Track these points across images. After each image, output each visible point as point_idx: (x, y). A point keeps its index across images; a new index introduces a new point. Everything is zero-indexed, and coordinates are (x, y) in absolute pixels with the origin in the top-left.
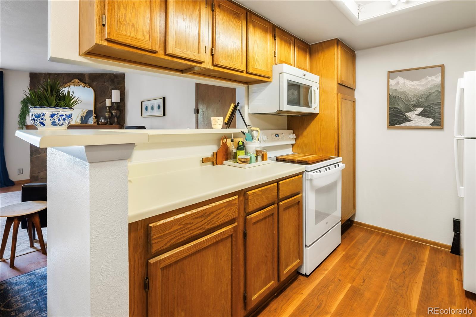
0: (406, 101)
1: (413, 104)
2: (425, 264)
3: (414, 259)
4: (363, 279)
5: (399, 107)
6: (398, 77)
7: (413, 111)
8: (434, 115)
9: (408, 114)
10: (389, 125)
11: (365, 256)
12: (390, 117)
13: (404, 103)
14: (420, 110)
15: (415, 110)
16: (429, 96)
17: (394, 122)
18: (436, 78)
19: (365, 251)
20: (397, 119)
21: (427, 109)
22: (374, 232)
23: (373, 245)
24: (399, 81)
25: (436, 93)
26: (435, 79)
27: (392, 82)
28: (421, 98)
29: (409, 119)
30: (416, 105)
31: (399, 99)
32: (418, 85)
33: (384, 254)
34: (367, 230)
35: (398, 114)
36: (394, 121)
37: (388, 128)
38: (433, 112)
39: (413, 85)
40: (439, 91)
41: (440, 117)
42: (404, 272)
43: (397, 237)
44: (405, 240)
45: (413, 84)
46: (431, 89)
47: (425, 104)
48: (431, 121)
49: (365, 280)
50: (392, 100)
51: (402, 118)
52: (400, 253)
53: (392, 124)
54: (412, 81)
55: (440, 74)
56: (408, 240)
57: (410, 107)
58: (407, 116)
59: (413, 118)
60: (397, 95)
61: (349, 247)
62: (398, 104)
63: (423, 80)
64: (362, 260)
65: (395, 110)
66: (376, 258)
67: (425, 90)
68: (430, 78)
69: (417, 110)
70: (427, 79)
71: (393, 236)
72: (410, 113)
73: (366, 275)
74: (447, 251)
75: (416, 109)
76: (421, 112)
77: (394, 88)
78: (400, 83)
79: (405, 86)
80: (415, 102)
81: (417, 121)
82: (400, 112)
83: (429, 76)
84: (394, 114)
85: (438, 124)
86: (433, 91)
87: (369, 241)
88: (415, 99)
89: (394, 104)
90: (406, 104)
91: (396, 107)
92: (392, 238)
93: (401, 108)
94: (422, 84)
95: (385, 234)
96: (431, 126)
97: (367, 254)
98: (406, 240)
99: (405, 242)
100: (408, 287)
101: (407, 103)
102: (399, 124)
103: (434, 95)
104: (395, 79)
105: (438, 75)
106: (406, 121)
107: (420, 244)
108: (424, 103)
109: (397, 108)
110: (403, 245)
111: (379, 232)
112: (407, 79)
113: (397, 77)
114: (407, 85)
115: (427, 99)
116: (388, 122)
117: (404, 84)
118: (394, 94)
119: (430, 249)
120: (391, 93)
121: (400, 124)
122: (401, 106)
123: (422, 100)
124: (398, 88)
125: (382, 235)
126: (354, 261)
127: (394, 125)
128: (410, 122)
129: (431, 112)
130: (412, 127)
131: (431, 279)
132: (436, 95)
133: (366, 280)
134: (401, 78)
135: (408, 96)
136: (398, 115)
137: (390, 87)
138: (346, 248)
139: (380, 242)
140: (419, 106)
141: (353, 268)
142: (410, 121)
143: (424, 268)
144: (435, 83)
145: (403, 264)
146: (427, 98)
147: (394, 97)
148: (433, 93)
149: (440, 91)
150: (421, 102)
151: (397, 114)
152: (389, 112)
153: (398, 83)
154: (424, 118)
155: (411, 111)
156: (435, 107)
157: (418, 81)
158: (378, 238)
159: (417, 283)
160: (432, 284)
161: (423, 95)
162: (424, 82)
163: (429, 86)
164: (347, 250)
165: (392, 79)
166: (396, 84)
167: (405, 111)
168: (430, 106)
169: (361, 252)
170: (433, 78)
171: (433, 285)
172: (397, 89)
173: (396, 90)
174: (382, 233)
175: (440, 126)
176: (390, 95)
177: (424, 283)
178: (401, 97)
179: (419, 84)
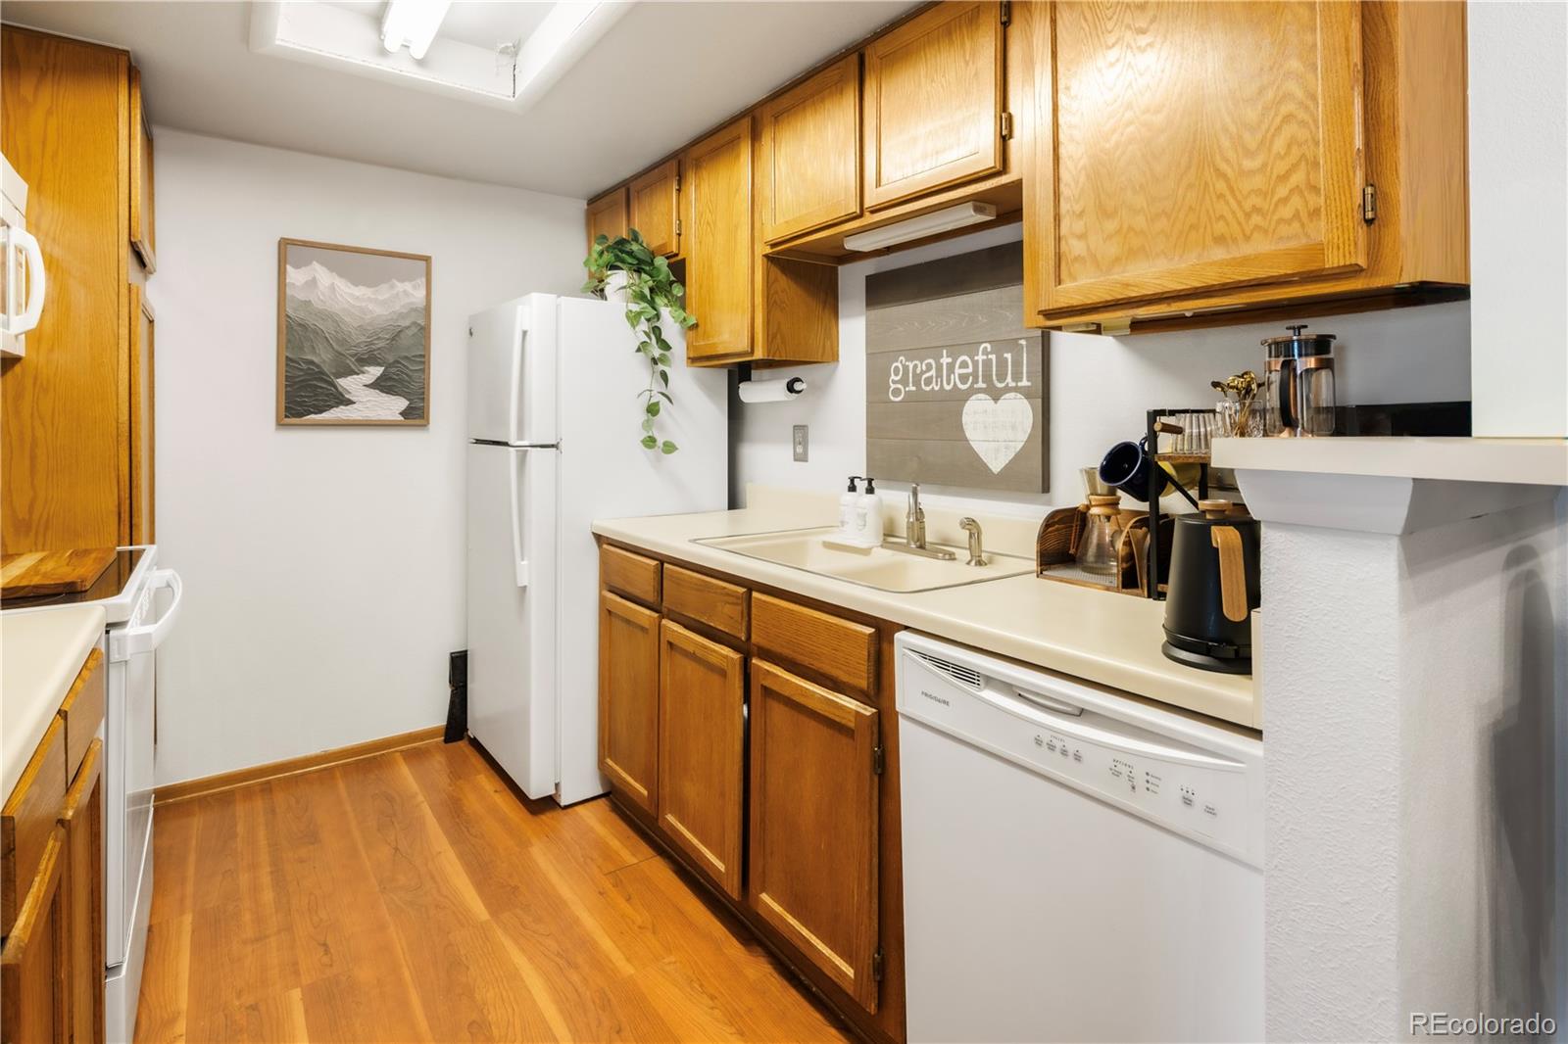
0: (337, 340)
1: (356, 354)
2: (421, 798)
3: (390, 801)
4: (319, 944)
5: (316, 360)
6: (314, 262)
7: (358, 374)
8: (408, 388)
9: (344, 383)
10: (286, 417)
11: (265, 878)
12: (289, 389)
13: (333, 348)
14: (376, 372)
15: (363, 373)
16: (397, 335)
17: (301, 406)
18: (414, 287)
19: (254, 867)
20: (311, 397)
21: (393, 370)
22: (232, 792)
23: (262, 833)
24: (318, 276)
25: (414, 330)
26: (412, 292)
27: (295, 276)
28: (379, 338)
29: (347, 396)
30: (366, 357)
31: (315, 332)
32: (370, 300)
33: (312, 837)
34: (203, 802)
35: (316, 379)
36: (300, 404)
37: (280, 424)
38: (407, 381)
39: (358, 297)
40: (419, 325)
41: (423, 393)
42: (396, 849)
43: (309, 772)
44: (332, 768)
45: (357, 294)
46: (402, 316)
47: (387, 356)
48: (402, 403)
49: (325, 945)
50: (295, 334)
51: (327, 395)
52: (348, 808)
53: (293, 412)
54: (356, 284)
55: (424, 280)
56: (343, 765)
57: (348, 361)
58: (340, 388)
59: (357, 394)
60: (311, 321)
61: (190, 889)
62: (314, 348)
63: (384, 287)
64: (268, 896)
65: (304, 366)
66: (301, 861)
67: (389, 317)
68: (400, 287)
69: (368, 372)
70: (392, 287)
71: (296, 776)
72: (349, 378)
73: (315, 928)
74: (437, 742)
75: (366, 368)
76: (378, 378)
77: (301, 296)
78: (319, 284)
79: (336, 296)
80: (362, 349)
81: (368, 405)
82: (320, 375)
83: (399, 281)
84: (302, 378)
85: (416, 414)
86: (407, 323)
87: (240, 829)
88: (363, 339)
89: (301, 348)
90: (337, 351)
91: (309, 357)
92: (297, 782)
93: (324, 361)
94: (380, 298)
95: (268, 782)
96: (402, 419)
97: (269, 869)
98: (337, 766)
99: (338, 774)
100: (433, 878)
101: (340, 349)
102: (316, 413)
103: (410, 333)
104: (303, 268)
105: (419, 281)
106: (337, 405)
107: (375, 758)
108: (385, 353)
109: (312, 363)
110: (341, 785)
111: (248, 787)
112: (341, 275)
113: (310, 263)
114: (341, 295)
115: (394, 342)
116: (283, 405)
117: (332, 287)
118: (302, 315)
119: (404, 759)
120: (290, 312)
121: (321, 412)
122: (323, 357)
123: (381, 344)
124: (313, 298)
125: (262, 790)
126: (247, 917)
127: (300, 415)
128: (348, 407)
129: (401, 381)
130: (354, 420)
131: (458, 824)
132: (413, 335)
133: (328, 942)
134: (324, 268)
135: (343, 326)
136: (315, 382)
137: (289, 292)
138: (182, 900)
139: (273, 811)
140: (372, 360)
141: (260, 938)
142: (350, 402)
143: (426, 810)
144: (412, 303)
145: (379, 830)
146: (393, 339)
147: (300, 325)
148: (408, 328)
149: (423, 324)
150: (379, 349)
151: (310, 380)
152: (287, 371)
153: (313, 283)
154: (384, 395)
155: (352, 375)
156: (411, 368)
157: (372, 289)
158: (259, 804)
159: (440, 853)
160: (466, 833)
161: (383, 330)
162: (384, 293)
163: (397, 308)
164: (189, 902)
165: (297, 266)
166: (306, 283)
167: (334, 371)
168: (401, 363)
169: (244, 879)
170: (407, 286)
171: (471, 835)
172: (310, 301)
173: (308, 303)
174: (262, 784)
175: (423, 418)
176: (289, 317)
177: (454, 843)
178: (322, 327)
179: (373, 297)
